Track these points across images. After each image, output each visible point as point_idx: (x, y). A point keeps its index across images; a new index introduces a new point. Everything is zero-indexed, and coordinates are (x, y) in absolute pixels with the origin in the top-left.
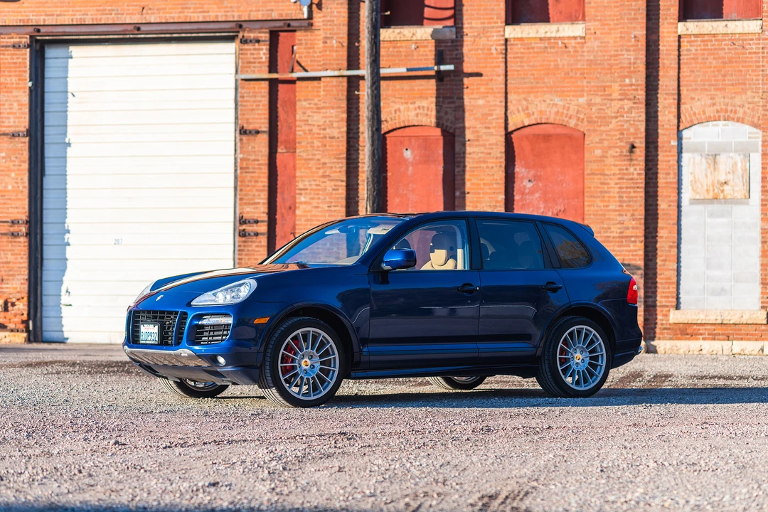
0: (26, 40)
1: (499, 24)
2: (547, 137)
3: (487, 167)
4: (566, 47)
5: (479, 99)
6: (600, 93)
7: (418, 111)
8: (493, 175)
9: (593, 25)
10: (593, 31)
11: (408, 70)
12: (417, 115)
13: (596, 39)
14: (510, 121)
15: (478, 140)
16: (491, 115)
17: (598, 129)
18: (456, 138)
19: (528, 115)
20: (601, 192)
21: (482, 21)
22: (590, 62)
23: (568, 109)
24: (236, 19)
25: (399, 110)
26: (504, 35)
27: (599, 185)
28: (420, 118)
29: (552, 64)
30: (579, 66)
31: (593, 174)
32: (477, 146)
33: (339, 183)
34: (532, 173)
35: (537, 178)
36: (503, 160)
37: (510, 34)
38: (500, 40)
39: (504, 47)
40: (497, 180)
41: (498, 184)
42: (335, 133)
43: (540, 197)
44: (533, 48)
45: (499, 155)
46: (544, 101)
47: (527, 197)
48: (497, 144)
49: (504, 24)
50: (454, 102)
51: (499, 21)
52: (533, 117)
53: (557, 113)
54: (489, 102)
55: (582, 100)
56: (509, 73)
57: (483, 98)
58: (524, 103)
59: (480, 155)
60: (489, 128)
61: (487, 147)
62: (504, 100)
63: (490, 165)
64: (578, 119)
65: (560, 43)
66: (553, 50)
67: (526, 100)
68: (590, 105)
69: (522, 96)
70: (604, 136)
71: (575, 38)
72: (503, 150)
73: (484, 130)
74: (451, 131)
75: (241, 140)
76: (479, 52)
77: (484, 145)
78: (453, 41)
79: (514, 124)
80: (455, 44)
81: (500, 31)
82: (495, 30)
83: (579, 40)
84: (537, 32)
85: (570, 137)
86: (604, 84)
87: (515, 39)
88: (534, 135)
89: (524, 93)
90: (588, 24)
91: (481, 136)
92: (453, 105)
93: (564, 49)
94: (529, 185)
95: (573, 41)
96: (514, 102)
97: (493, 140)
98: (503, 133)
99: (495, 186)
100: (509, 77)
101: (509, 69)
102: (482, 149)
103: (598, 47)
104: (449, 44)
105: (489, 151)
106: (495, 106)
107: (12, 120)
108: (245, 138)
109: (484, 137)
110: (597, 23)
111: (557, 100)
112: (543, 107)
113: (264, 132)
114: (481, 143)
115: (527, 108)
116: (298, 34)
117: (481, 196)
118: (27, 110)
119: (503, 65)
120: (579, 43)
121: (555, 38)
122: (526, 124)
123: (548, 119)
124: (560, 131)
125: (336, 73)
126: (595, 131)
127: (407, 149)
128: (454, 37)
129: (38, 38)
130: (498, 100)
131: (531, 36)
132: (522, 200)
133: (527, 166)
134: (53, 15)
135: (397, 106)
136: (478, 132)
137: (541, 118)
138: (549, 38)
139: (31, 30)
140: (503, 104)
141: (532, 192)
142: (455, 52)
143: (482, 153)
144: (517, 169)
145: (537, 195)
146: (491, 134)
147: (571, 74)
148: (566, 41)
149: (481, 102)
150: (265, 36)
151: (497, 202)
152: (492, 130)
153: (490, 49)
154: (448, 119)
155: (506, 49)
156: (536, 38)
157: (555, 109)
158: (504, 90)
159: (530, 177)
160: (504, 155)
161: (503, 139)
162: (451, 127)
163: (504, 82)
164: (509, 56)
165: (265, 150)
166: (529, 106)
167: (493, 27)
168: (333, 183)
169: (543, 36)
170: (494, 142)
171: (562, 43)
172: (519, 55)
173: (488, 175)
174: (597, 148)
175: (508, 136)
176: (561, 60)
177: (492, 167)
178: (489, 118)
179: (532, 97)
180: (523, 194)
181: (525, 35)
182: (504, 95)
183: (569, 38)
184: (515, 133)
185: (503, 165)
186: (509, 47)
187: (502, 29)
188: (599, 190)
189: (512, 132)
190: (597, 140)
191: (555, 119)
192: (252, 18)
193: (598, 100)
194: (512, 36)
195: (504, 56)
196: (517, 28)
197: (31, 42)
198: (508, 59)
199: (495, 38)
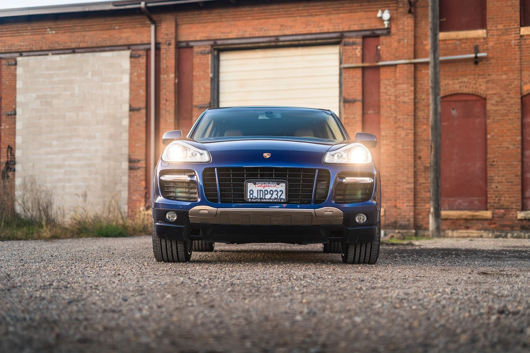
0: (208, 49)
1: (516, 26)
3: (509, 119)
5: (502, 75)
7: (461, 84)
8: (513, 124)
12: (460, 87)
14: (524, 89)
15: (502, 102)
16: (511, 85)
18: (488, 101)
21: (504, 25)
24: (341, 30)
25: (448, 84)
26: (519, 33)
28: (462, 88)
32: (502, 105)
33: (409, 131)
36: (520, 114)
37: (524, 32)
38: (516, 37)
39: (519, 41)
40: (515, 127)
41: (517, 130)
42: (406, 99)
45: (517, 111)
48: (515, 104)
49: (519, 26)
50: (485, 78)
51: (516, 24)
54: (509, 77)
56: (523, 58)
57: (506, 74)
59: (505, 111)
60: (510, 93)
61: (509, 105)
62: (519, 75)
63: (511, 118)
72: (519, 107)
73: (506, 95)
74: (484, 96)
75: (344, 106)
76: (502, 45)
77: (506, 105)
78: (484, 38)
79: (527, 91)
80: (486, 40)
81: (516, 31)
82: (513, 30)
87: (527, 35)
91: (504, 99)
92: (484, 80)
96: (527, 76)
97: (512, 101)
98: (519, 96)
99: (514, 131)
100: (523, 60)
101: (523, 55)
102: (505, 107)
104: (482, 41)
105: (509, 109)
106: (514, 79)
107: (200, 98)
108: (347, 105)
109: (507, 99)
113: (359, 101)
114: (504, 103)
116: (382, 39)
117: (505, 137)
118: (209, 91)
119: (518, 53)
125: (407, 61)
127: (453, 109)
128: (485, 36)
129: (216, 47)
130: (516, 75)
134: (225, 33)
135: (446, 82)
136: (502, 96)
139: (211, 43)
140: (519, 78)
142: (486, 46)
143: (505, 110)
146: (511, 98)
149: (504, 77)
150: (359, 40)
151: (516, 141)
152: (512, 95)
153: (510, 43)
154: (481, 89)
155: (521, 42)
158: (519, 69)
160: (520, 111)
161: (519, 100)
162: (483, 94)
163: (519, 63)
164: (523, 46)
165: (360, 112)
167: (512, 29)
168: (405, 132)
170: (513, 102)
172: (529, 46)
173: (510, 124)
175: (523, 98)
177: (512, 119)
178: (510, 87)
182: (519, 72)
185: (520, 117)
186: (523, 41)
187: (518, 30)
189: (525, 96)
192: (351, 29)
194: (525, 34)
195: (519, 47)
196: (528, 28)
197: (212, 50)
198: (522, 48)
199: (513, 35)
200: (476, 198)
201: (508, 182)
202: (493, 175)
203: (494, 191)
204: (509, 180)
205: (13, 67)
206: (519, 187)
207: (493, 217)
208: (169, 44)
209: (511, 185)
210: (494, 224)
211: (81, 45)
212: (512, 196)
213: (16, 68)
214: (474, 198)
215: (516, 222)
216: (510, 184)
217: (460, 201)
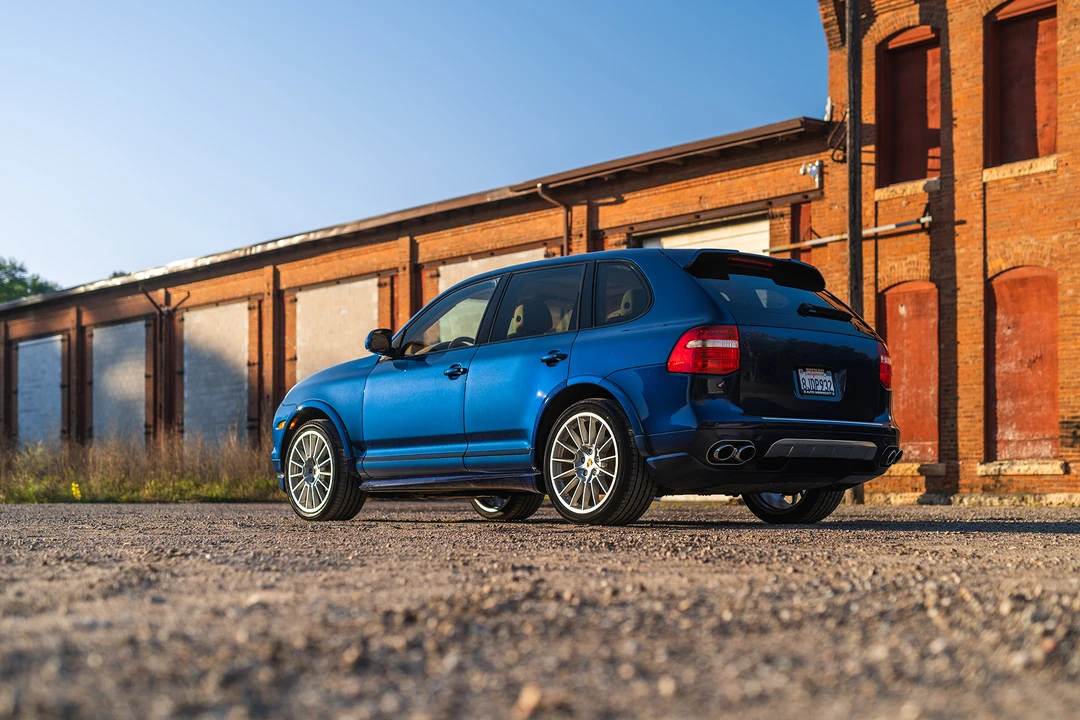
0: (624, 238)
1: (978, 169)
2: (1023, 282)
3: (969, 317)
4: (1040, 183)
6: (1072, 228)
7: (909, 266)
8: (974, 325)
9: (1063, 156)
10: (1064, 163)
11: (898, 226)
12: (909, 270)
13: (1067, 171)
14: (990, 268)
16: (972, 263)
17: (1069, 266)
19: (1006, 259)
20: (1074, 335)
22: (1063, 197)
23: (1042, 249)
24: (766, 197)
25: (894, 267)
26: (982, 180)
27: (1071, 327)
28: (911, 272)
29: (1027, 203)
30: (1052, 202)
31: (1066, 316)
34: (1011, 319)
35: (1016, 325)
36: (982, 308)
37: (987, 178)
38: (978, 185)
39: (982, 192)
40: (977, 329)
41: (978, 333)
43: (1019, 344)
44: (1009, 189)
45: (978, 304)
46: (1020, 243)
47: (1007, 345)
48: (977, 293)
49: (982, 168)
51: (978, 165)
52: (1009, 261)
53: (1032, 254)
54: (969, 250)
55: (1055, 238)
56: (988, 218)
58: (1002, 247)
59: (966, 305)
60: (969, 277)
62: (982, 246)
63: (970, 315)
64: (1052, 258)
65: (1033, 180)
66: (1027, 189)
67: (1003, 243)
68: (1062, 242)
69: (1000, 241)
70: (1076, 274)
71: (1048, 172)
72: (982, 298)
79: (993, 270)
80: (939, 195)
81: (979, 176)
82: (974, 175)
83: (1052, 174)
84: (1012, 171)
85: (1045, 278)
86: (1075, 218)
87: (992, 182)
88: (1011, 280)
89: (1002, 236)
90: (1060, 156)
93: (1038, 186)
94: (1009, 332)
95: (1046, 176)
96: (992, 247)
97: (972, 289)
98: (981, 280)
99: (975, 336)
100: (988, 223)
101: (988, 213)
103: (1070, 178)
104: (935, 196)
105: (969, 300)
109: (965, 286)
110: (1068, 154)
111: (1032, 241)
112: (1019, 249)
115: (1004, 253)
116: (813, 204)
119: (981, 211)
120: (1052, 177)
121: (1029, 176)
122: (1004, 268)
123: (1023, 261)
124: (1036, 273)
125: (837, 237)
126: (1067, 268)
127: (901, 305)
128: (938, 188)
129: (634, 235)
130: (978, 247)
131: (1006, 176)
132: (1002, 347)
133: (1007, 314)
135: (891, 264)
137: (1017, 262)
138: (1024, 176)
139: (627, 229)
140: (982, 250)
141: (1010, 341)
142: (940, 204)
144: (998, 317)
145: (1016, 342)
146: (972, 283)
147: (1045, 211)
148: (1039, 178)
150: (787, 210)
151: (976, 351)
152: (972, 279)
153: (970, 196)
155: (985, 194)
156: (1011, 178)
157: (1030, 251)
158: (982, 236)
159: (1010, 324)
160: (982, 303)
161: (981, 287)
162: (944, 282)
163: (982, 228)
164: (988, 200)
166: (1007, 250)
167: (974, 172)
169: (1017, 175)
171: (1036, 180)
172: (997, 198)
173: (970, 325)
174: (1070, 287)
175: (988, 283)
176: (1035, 197)
177: (973, 317)
178: (970, 266)
179: (1009, 239)
180: (1003, 342)
181: (1001, 177)
182: (982, 241)
183: (1042, 173)
184: (995, 279)
185: (982, 314)
186: (987, 192)
187: (981, 174)
188: (1071, 332)
189: (992, 278)
190: (1068, 278)
191: (1031, 261)
192: (779, 194)
193: (1070, 236)
194: (989, 179)
195: (982, 201)
196: (994, 170)
197: (628, 239)
198: (987, 203)
199: (974, 184)
200: (930, 443)
201: (966, 417)
202: (947, 406)
203: (949, 432)
204: (968, 414)
205: (435, 280)
206: (981, 425)
207: (947, 472)
208: (581, 236)
209: (971, 421)
210: (948, 483)
211: (498, 246)
212: (972, 438)
213: (438, 282)
214: (927, 443)
215: (977, 479)
216: (969, 419)
217: (910, 448)
